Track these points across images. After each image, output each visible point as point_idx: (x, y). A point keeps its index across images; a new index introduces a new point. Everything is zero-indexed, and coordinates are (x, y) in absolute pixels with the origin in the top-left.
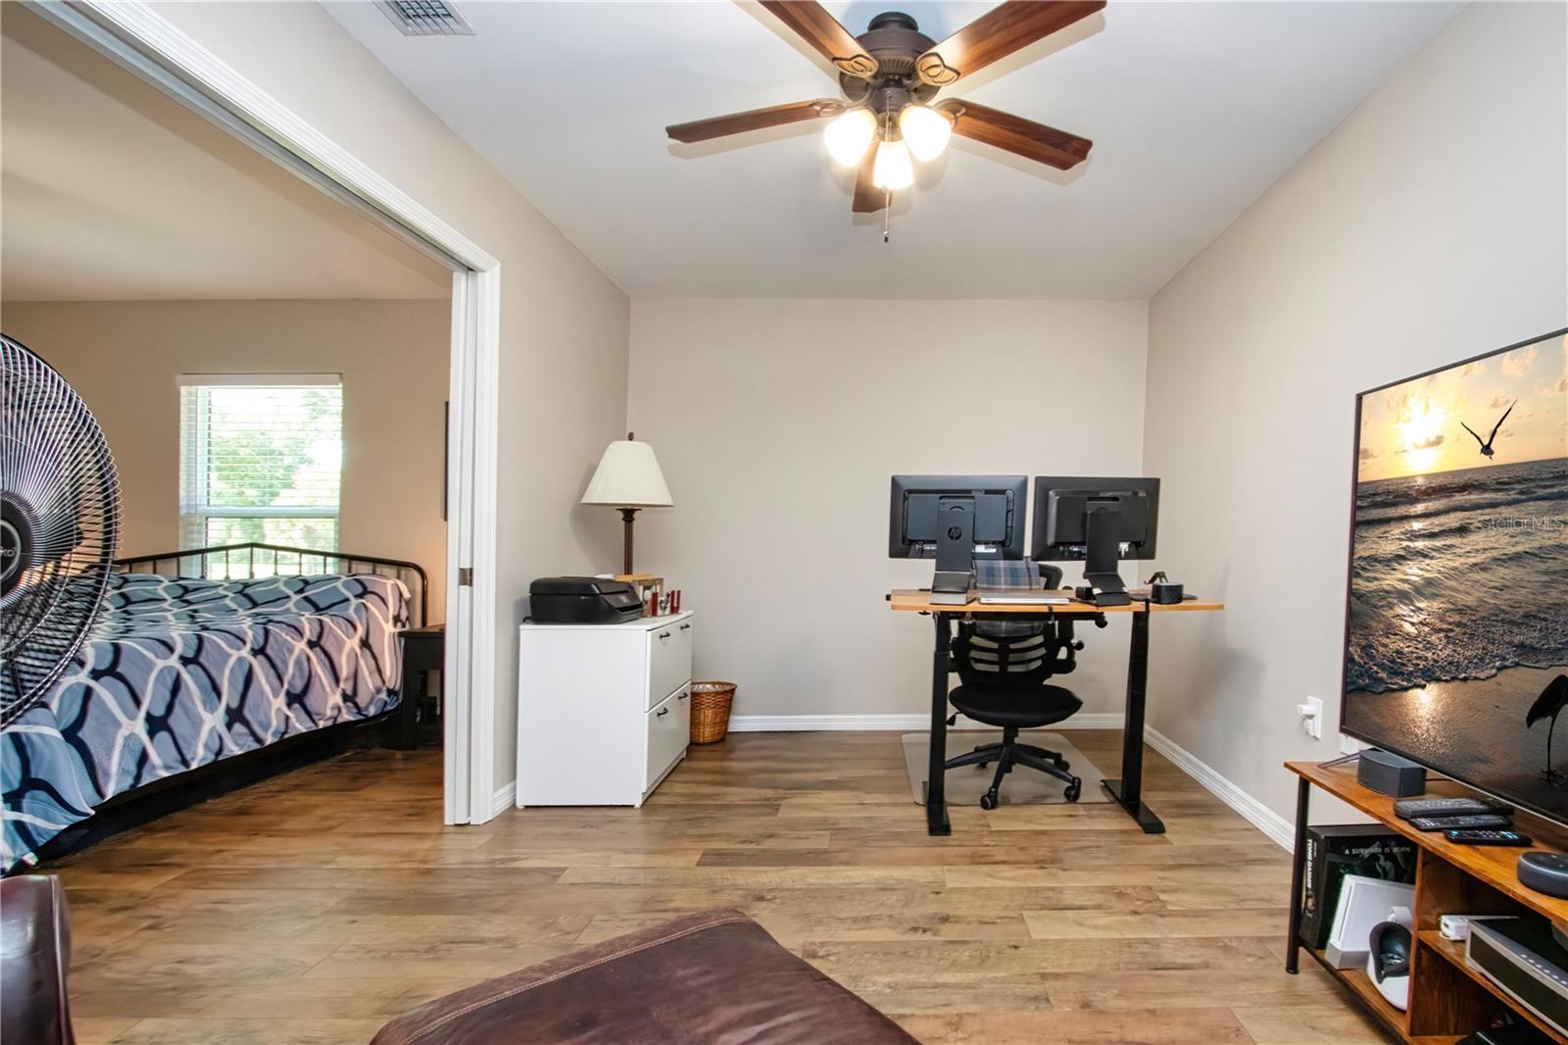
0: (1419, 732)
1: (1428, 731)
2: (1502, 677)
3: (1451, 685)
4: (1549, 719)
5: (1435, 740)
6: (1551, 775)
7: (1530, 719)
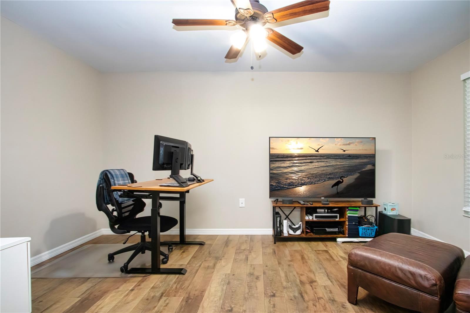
0: (301, 194)
1: (304, 193)
2: (324, 182)
3: (310, 185)
4: (337, 186)
5: (306, 194)
6: (338, 193)
7: (332, 187)
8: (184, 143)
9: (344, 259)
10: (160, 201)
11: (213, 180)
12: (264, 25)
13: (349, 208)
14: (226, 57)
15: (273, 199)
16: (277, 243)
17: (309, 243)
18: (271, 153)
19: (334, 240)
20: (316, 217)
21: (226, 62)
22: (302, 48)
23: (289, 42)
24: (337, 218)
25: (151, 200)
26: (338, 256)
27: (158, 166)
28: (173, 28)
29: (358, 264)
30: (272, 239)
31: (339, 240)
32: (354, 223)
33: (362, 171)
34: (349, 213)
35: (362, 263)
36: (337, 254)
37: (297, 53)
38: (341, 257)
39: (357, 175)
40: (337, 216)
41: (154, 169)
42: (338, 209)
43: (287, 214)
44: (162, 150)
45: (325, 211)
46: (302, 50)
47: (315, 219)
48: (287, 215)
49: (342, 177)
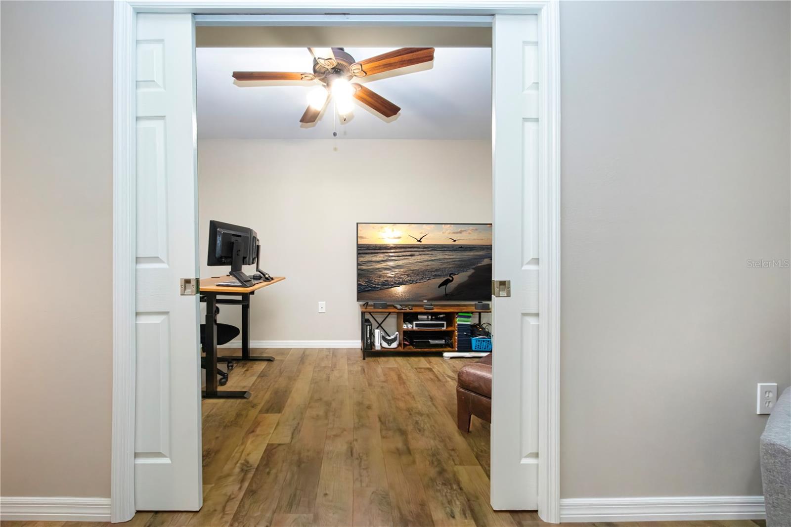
0: (398, 296)
1: (402, 294)
2: (429, 281)
3: (410, 285)
4: (445, 286)
5: (405, 296)
6: (446, 295)
7: (439, 287)
8: (248, 231)
9: (452, 379)
10: (217, 305)
11: (285, 278)
12: (350, 80)
13: (459, 314)
14: (301, 121)
15: (362, 303)
16: (366, 359)
17: (408, 358)
18: (359, 243)
19: (440, 355)
20: (417, 325)
21: (301, 126)
22: (399, 109)
23: (382, 102)
24: (443, 327)
25: (206, 303)
26: (445, 376)
27: (214, 260)
28: (234, 83)
29: (471, 385)
30: (360, 353)
31: (445, 354)
32: (465, 333)
33: (476, 267)
34: (459, 321)
35: (476, 384)
36: (444, 373)
37: (392, 115)
38: (449, 377)
39: (470, 272)
40: (444, 324)
41: (208, 265)
42: (444, 315)
43: (380, 321)
44: (219, 240)
45: (428, 318)
46: (399, 112)
47: (415, 328)
48: (380, 323)
49: (451, 274)
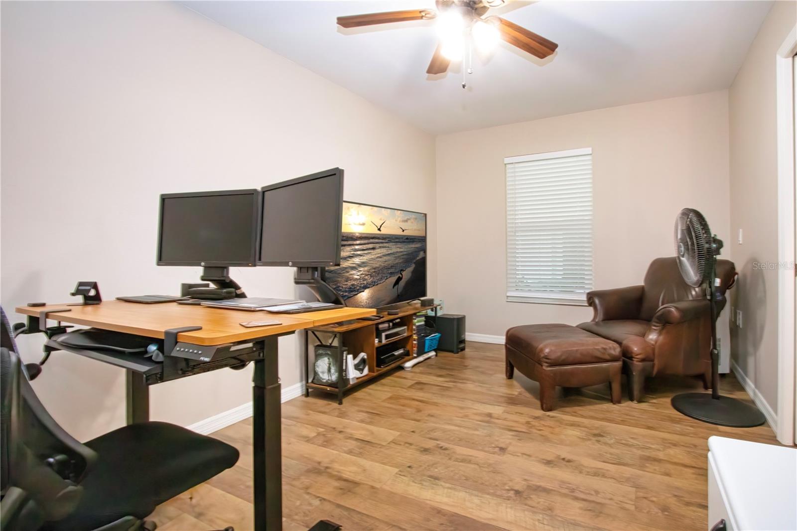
1: (366, 302)
2: (386, 281)
3: (373, 287)
4: (397, 285)
5: (369, 303)
6: (400, 294)
7: (393, 287)
13: (418, 314)
19: (401, 368)
20: (387, 337)
24: (405, 333)
31: (408, 364)
32: (422, 335)
33: (417, 261)
34: (418, 322)
39: (413, 266)
40: (405, 329)
42: (399, 320)
45: (389, 326)
47: (384, 341)
49: (402, 270)
